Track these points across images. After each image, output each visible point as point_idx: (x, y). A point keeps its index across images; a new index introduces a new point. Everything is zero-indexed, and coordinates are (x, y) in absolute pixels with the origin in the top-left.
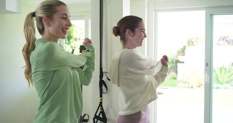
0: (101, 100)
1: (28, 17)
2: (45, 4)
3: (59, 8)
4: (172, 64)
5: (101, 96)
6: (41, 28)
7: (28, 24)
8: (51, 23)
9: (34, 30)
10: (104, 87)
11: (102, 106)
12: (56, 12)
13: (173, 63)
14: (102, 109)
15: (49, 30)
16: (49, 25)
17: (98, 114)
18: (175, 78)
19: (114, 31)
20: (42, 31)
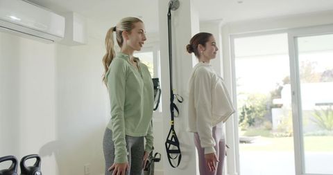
0: (173, 123)
1: (110, 31)
2: (126, 20)
3: (136, 24)
4: (265, 111)
5: (173, 119)
6: (120, 41)
7: (109, 37)
8: (129, 36)
9: (113, 42)
10: (175, 110)
11: (173, 130)
12: (134, 27)
13: (266, 109)
14: (174, 133)
15: (127, 42)
16: (127, 39)
17: (170, 139)
18: (270, 129)
19: (187, 49)
20: (120, 44)
